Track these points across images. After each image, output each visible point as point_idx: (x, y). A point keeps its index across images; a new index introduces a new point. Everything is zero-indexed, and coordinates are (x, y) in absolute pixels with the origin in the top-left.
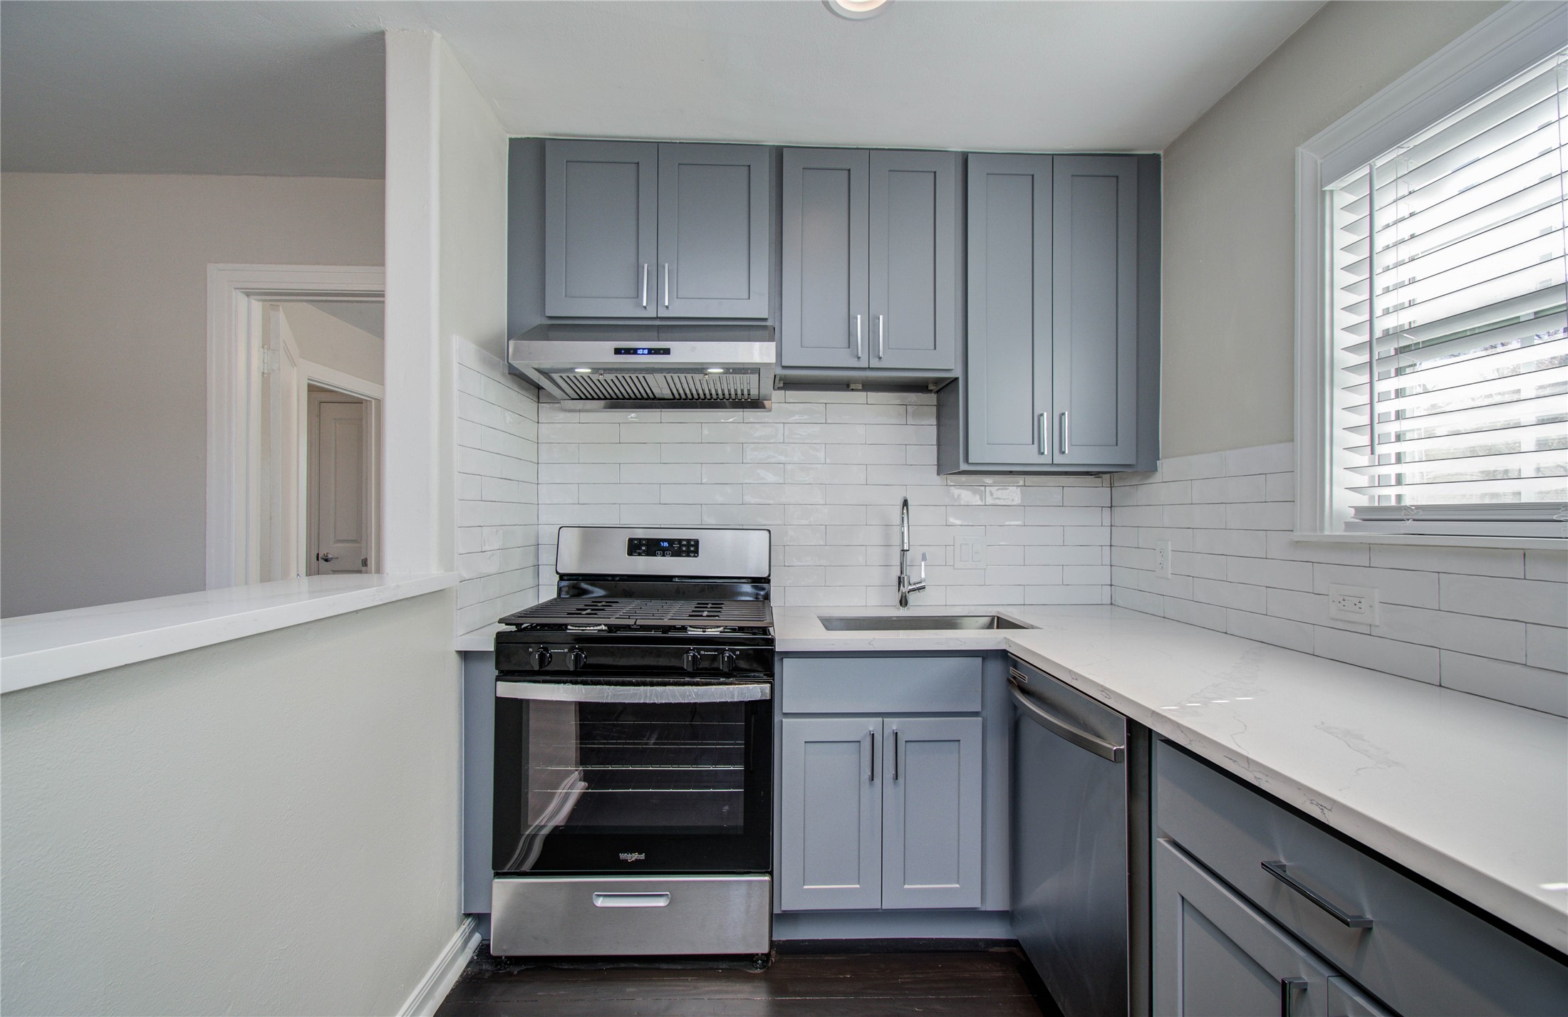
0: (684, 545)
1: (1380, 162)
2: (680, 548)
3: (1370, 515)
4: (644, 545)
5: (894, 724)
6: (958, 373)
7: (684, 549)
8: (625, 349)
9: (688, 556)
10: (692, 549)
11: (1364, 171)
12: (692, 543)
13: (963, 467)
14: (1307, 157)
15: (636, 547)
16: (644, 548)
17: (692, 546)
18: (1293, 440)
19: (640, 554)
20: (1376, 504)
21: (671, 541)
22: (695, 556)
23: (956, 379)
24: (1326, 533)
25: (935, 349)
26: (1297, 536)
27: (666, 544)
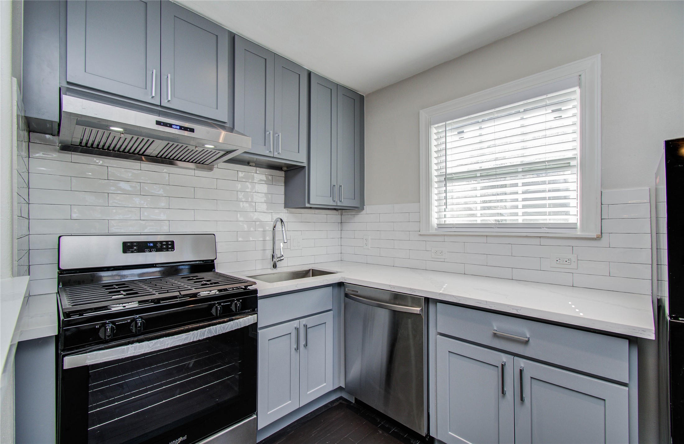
0: (164, 245)
1: (448, 122)
2: (161, 246)
3: (440, 226)
4: (135, 246)
5: (304, 321)
6: (305, 164)
7: (164, 247)
8: (163, 123)
9: (168, 251)
10: (170, 246)
11: (444, 123)
12: (170, 243)
13: (307, 205)
14: (424, 115)
15: (128, 247)
16: (135, 248)
17: (170, 245)
18: (420, 202)
19: (132, 252)
20: (444, 223)
21: (155, 243)
22: (172, 251)
23: (304, 167)
24: (430, 232)
25: (299, 152)
26: (421, 233)
27: (152, 245)
